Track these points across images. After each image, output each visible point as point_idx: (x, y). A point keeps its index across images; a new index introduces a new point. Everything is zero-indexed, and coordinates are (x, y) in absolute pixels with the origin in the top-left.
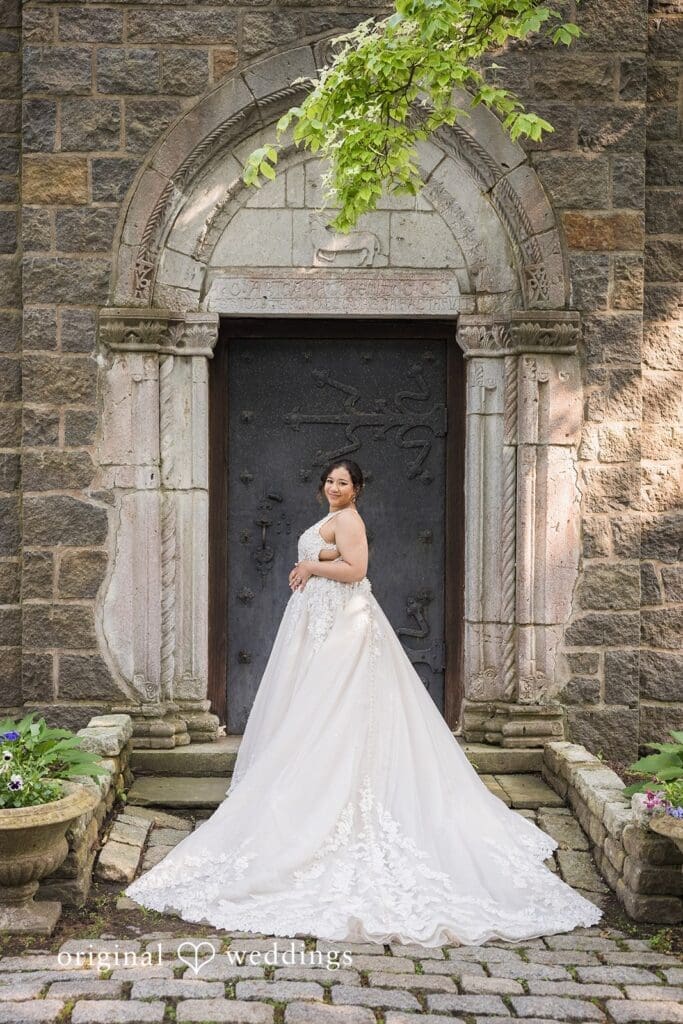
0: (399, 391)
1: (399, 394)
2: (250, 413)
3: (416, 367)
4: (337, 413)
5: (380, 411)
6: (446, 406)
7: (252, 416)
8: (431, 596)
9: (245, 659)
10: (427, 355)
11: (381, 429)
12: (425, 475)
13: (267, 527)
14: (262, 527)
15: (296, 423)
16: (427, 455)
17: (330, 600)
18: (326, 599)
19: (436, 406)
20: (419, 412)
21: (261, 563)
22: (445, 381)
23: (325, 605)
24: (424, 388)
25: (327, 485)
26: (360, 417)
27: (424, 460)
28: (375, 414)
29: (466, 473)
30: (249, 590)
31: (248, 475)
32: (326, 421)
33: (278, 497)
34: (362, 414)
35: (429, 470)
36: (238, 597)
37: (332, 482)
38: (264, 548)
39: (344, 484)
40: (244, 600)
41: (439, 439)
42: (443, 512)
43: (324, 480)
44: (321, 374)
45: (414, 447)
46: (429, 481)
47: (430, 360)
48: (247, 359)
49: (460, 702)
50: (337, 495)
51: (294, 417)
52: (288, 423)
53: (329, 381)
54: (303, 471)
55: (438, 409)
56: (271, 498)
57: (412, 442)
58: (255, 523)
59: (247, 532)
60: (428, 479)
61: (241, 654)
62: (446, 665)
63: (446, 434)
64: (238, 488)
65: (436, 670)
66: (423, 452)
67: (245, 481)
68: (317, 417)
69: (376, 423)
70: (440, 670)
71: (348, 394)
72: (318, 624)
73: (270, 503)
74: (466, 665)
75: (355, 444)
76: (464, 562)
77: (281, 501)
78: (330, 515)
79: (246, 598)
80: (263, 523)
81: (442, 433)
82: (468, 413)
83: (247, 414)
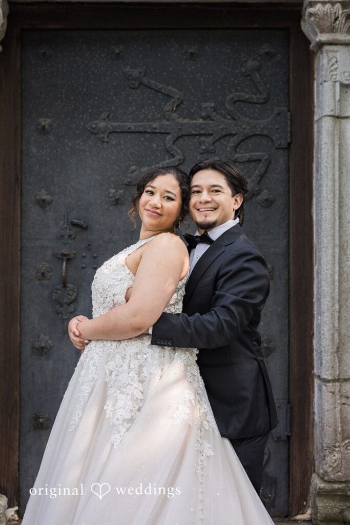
0: (231, 93)
1: (231, 96)
2: (49, 121)
3: (251, 63)
4: (154, 120)
5: (208, 117)
6: (289, 111)
7: (51, 125)
8: (272, 345)
9: (42, 424)
10: (265, 48)
11: (210, 140)
12: (264, 195)
13: (68, 260)
14: (62, 259)
15: (103, 132)
16: (266, 171)
17: (141, 366)
18: (134, 364)
19: (276, 110)
20: (256, 119)
21: (62, 306)
22: (288, 80)
23: (132, 374)
24: (261, 88)
25: (145, 197)
26: (182, 125)
27: (262, 176)
28: (201, 121)
29: (314, 193)
30: (47, 338)
31: (44, 197)
32: (141, 129)
33: (82, 223)
34: (186, 121)
35: (267, 189)
36: (33, 347)
37: (152, 193)
38: (65, 286)
39: (169, 199)
40: (42, 351)
41: (281, 151)
42: (285, 241)
43: (141, 189)
44: (135, 73)
45: (250, 161)
46: (269, 203)
47: (267, 53)
48: (44, 54)
49: (309, 483)
50: (157, 212)
51: (102, 125)
52: (94, 132)
53: (145, 81)
54: (113, 191)
55: (279, 114)
56: (74, 225)
57: (248, 155)
58: (55, 255)
59: (44, 266)
60: (267, 200)
61: (37, 418)
62: (291, 431)
63: (289, 144)
64: (34, 212)
65: (279, 438)
66: (261, 168)
67: (43, 204)
68: (132, 125)
69: (203, 132)
70: (284, 438)
71: (169, 96)
72: (120, 403)
73: (73, 231)
74: (317, 432)
75: (178, 157)
76: (312, 303)
77: (86, 229)
78: (139, 244)
79: (43, 348)
80: (64, 255)
81: (284, 143)
82: (316, 118)
83: (45, 122)
